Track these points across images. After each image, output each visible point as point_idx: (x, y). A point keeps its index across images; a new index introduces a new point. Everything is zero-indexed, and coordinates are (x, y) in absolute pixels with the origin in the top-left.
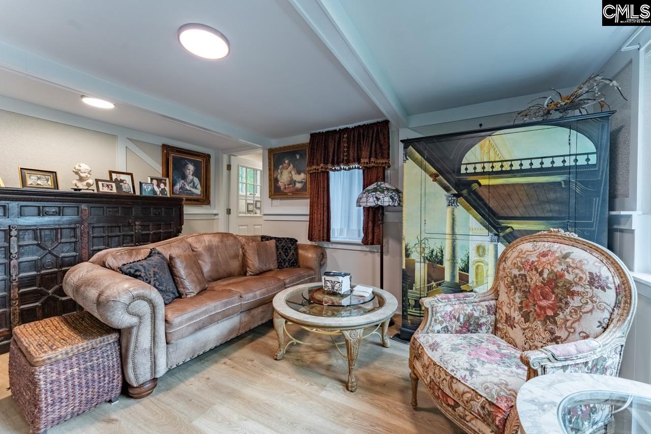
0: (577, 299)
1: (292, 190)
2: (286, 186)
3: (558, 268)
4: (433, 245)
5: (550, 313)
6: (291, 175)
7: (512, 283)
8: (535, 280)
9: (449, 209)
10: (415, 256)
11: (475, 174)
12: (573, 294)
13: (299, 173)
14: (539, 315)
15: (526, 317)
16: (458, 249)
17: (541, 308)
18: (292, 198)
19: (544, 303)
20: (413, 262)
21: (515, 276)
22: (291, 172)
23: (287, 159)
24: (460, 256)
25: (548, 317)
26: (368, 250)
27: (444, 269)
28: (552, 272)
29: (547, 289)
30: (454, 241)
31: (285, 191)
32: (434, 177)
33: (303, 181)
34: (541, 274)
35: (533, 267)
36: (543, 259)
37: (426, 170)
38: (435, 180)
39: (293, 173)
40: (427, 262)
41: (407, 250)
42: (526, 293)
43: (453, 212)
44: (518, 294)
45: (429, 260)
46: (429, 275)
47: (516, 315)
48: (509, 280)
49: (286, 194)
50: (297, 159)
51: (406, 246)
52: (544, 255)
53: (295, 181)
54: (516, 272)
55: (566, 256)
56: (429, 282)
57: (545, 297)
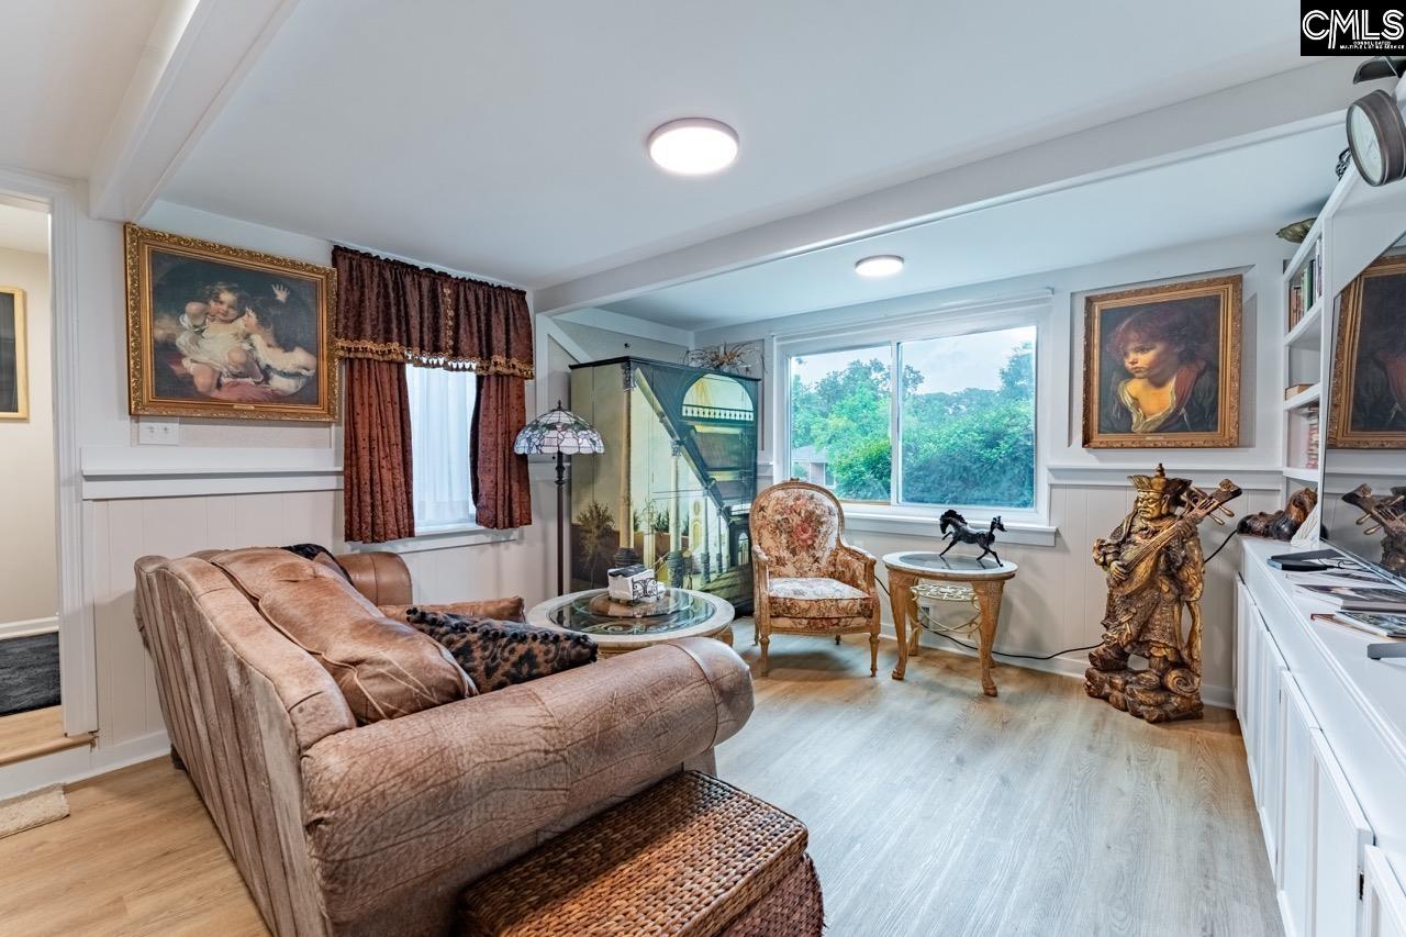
0: (824, 526)
1: (254, 392)
2: (224, 380)
3: (811, 507)
4: (660, 508)
5: (810, 542)
6: (246, 346)
7: (777, 528)
8: (796, 520)
9: (673, 459)
10: (644, 527)
11: (693, 419)
12: (822, 523)
13: (286, 345)
14: (802, 547)
15: (794, 552)
16: (681, 509)
17: (804, 541)
18: (252, 420)
19: (805, 536)
20: (642, 534)
21: (779, 521)
22: (247, 337)
23: (230, 290)
24: (682, 518)
25: (809, 546)
26: (489, 540)
27: (669, 537)
28: (807, 511)
29: (806, 525)
30: (677, 498)
31: (215, 394)
32: (661, 415)
33: (304, 372)
34: (799, 514)
35: (793, 510)
36: (798, 502)
37: (653, 406)
38: (661, 421)
39: (257, 339)
40: (655, 531)
41: (635, 520)
42: (790, 533)
43: (677, 462)
44: (783, 536)
45: (657, 529)
46: (657, 549)
47: (785, 554)
48: (773, 525)
49: (226, 406)
50: (278, 302)
51: (635, 513)
52: (798, 499)
53: (268, 366)
54: (779, 517)
55: (812, 498)
56: (657, 559)
57: (805, 531)
